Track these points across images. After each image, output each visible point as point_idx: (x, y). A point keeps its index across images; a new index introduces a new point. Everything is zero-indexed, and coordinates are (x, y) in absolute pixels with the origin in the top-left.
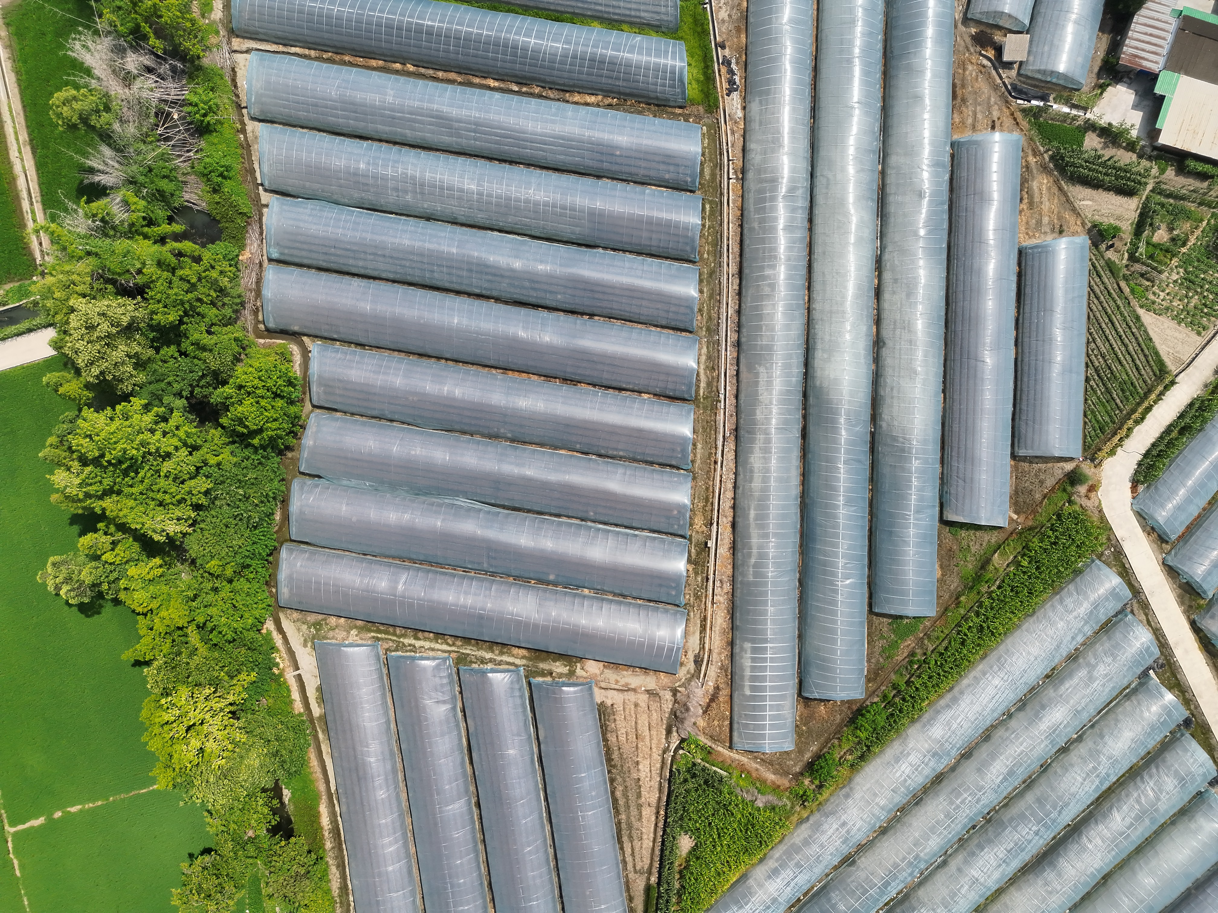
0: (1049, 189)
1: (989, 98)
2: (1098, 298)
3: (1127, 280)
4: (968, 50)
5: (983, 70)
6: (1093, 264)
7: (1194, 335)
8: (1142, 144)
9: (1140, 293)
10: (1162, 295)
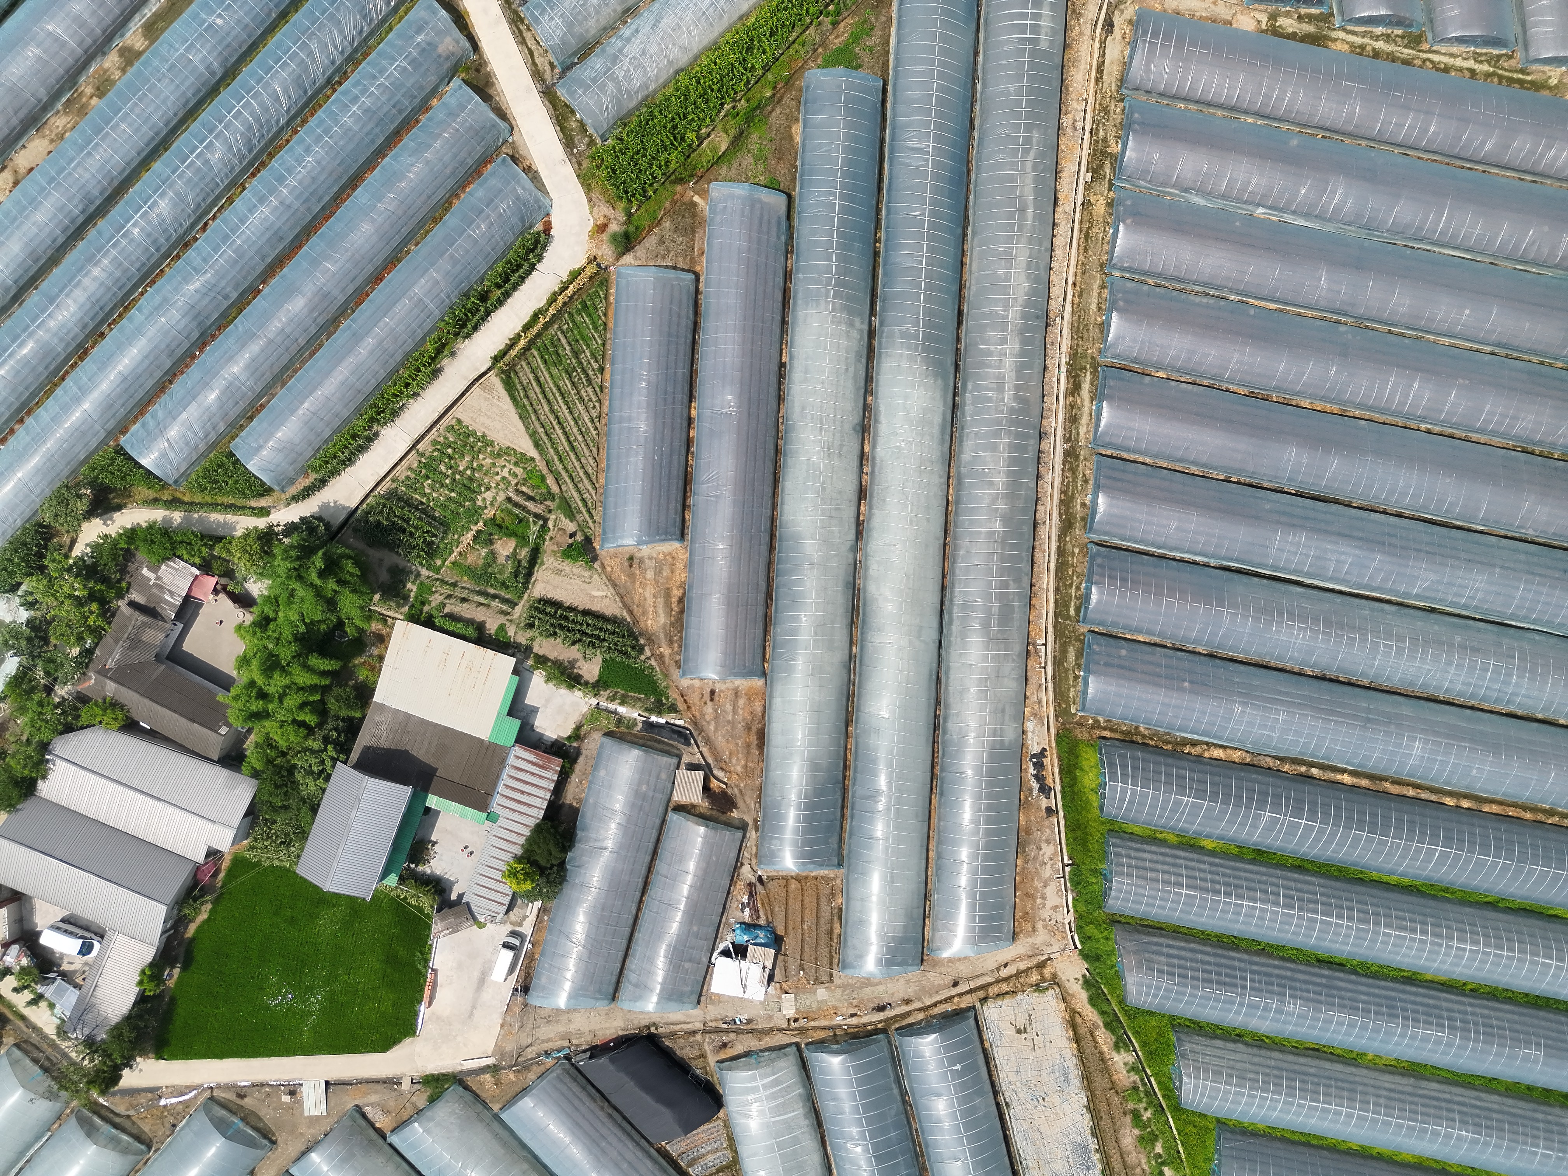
0: (645, 613)
1: (716, 729)
2: (586, 473)
3: (549, 492)
4: (740, 791)
5: (723, 765)
6: (591, 516)
7: (466, 420)
8: (530, 662)
9: (534, 476)
10: (505, 473)
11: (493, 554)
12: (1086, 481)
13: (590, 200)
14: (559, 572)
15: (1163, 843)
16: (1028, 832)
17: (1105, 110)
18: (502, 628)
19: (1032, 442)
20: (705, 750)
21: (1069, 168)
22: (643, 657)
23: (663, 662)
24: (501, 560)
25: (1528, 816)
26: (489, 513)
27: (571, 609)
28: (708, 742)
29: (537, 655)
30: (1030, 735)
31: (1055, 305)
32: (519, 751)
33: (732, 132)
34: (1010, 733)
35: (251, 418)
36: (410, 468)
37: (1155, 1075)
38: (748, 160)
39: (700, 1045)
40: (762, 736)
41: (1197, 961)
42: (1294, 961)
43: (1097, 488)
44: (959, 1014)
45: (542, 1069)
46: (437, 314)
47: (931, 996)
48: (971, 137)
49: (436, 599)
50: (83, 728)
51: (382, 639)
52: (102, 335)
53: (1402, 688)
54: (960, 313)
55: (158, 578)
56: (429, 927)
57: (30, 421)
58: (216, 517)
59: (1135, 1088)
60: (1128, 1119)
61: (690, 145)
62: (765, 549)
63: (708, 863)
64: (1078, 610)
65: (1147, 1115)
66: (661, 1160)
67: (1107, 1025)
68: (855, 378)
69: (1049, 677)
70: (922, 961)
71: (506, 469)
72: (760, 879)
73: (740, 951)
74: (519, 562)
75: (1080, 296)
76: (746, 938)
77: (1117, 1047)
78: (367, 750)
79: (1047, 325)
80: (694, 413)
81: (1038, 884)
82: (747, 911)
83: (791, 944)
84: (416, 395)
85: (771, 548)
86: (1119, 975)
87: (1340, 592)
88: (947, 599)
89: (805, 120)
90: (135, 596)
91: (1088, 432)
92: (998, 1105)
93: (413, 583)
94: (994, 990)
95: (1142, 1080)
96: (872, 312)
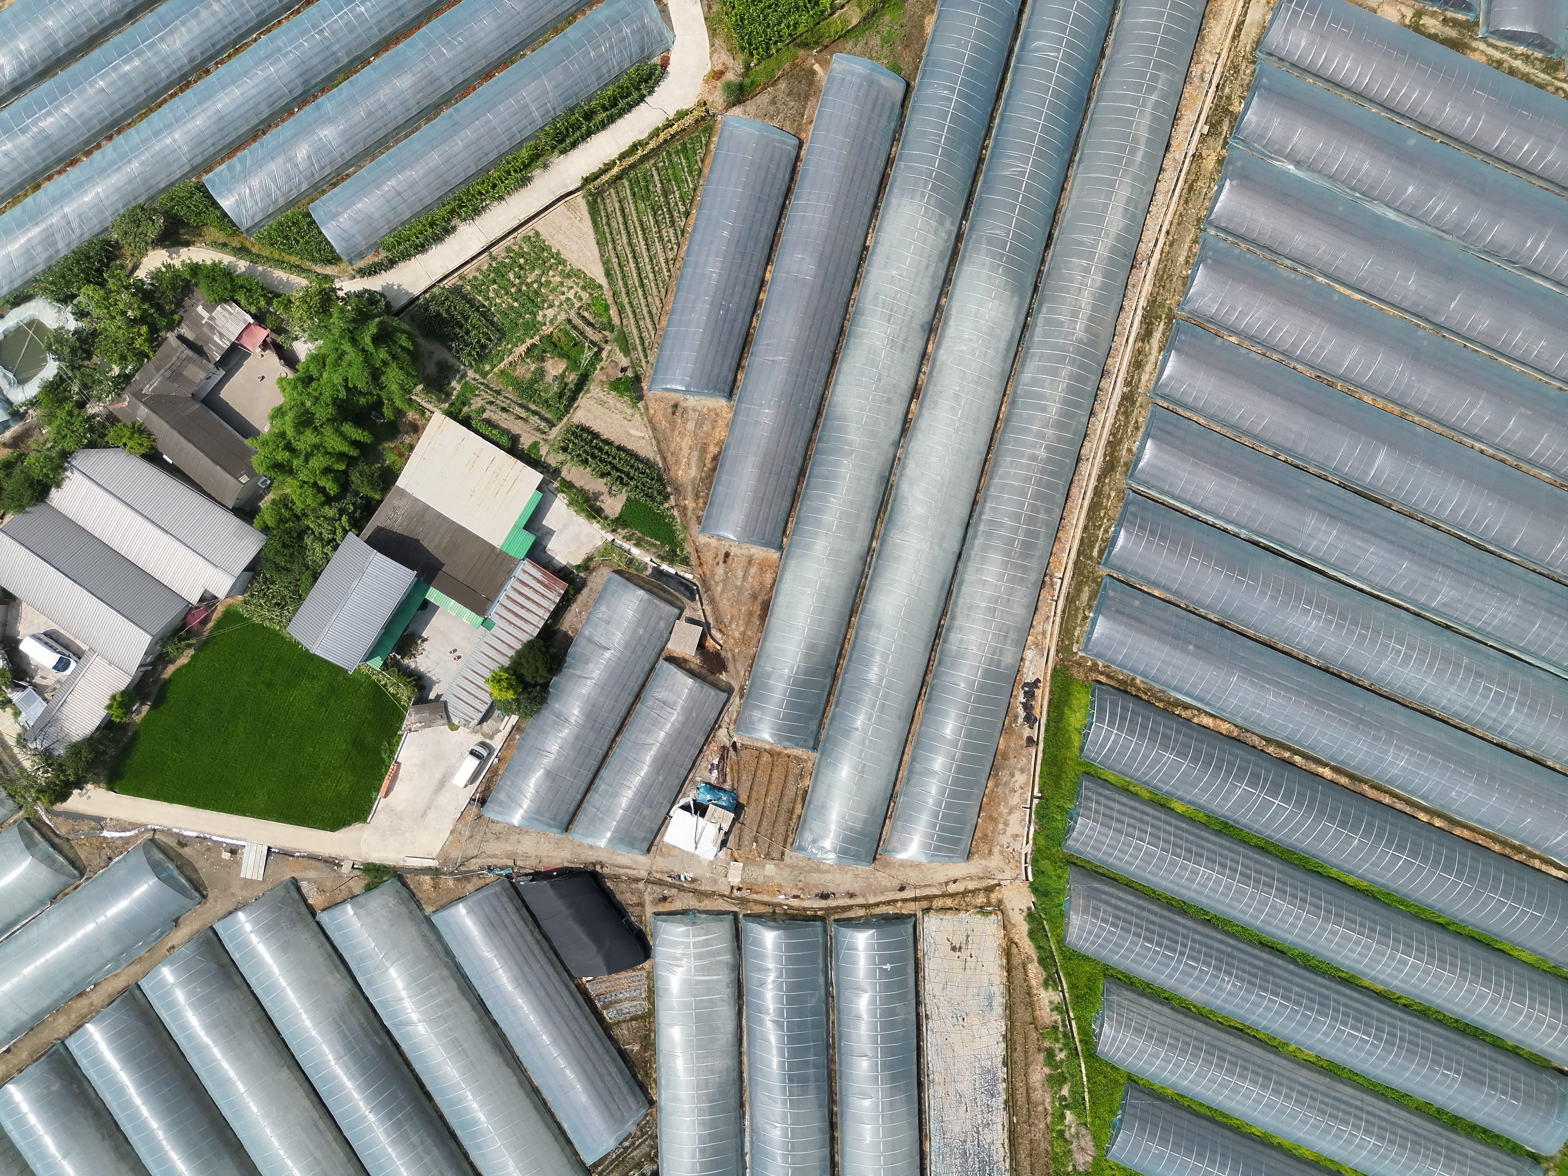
0: (677, 463)
1: (723, 591)
2: (650, 312)
3: (610, 323)
4: (734, 656)
5: (722, 627)
6: (646, 356)
7: (544, 235)
8: (556, 484)
9: (598, 304)
10: (571, 295)
11: (541, 373)
12: (1137, 428)
13: (712, 45)
14: (602, 403)
15: (1135, 796)
16: (1005, 757)
17: (1236, 68)
18: (535, 445)
19: (1094, 378)
20: (708, 609)
21: (1188, 117)
22: (666, 505)
23: (685, 515)
24: (549, 379)
25: (1497, 848)
26: (547, 330)
27: (607, 442)
28: (712, 601)
29: (563, 479)
30: (1027, 663)
31: (1144, 248)
32: (527, 565)
33: (867, 8)
34: (1008, 659)
35: (335, 185)
36: (479, 269)
37: (1078, 1018)
38: (876, 41)
39: (641, 893)
40: (766, 608)
41: (1142, 919)
42: (1237, 938)
43: (1147, 436)
44: (899, 918)
45: (482, 882)
46: (539, 122)
47: (875, 894)
48: (1099, 65)
49: (477, 403)
50: (107, 446)
51: (416, 429)
52: (208, 72)
53: (1400, 696)
54: (1050, 236)
55: (212, 318)
56: (402, 719)
57: (119, 139)
58: (280, 274)
59: (1055, 1028)
60: (1041, 1056)
61: (823, 12)
62: (808, 425)
63: (687, 719)
64: (1101, 552)
65: (1061, 1056)
66: (578, 996)
67: (1042, 961)
68: (934, 277)
69: (1059, 611)
70: (875, 859)
71: (573, 291)
72: (734, 745)
73: (700, 809)
74: (566, 384)
75: (1171, 245)
76: (708, 797)
77: (1046, 984)
78: (379, 530)
79: (1132, 267)
80: (768, 276)
81: (1004, 810)
82: (715, 773)
83: (750, 814)
84: (501, 198)
85: (815, 426)
86: (1063, 915)
87: (1361, 590)
88: (976, 514)
89: (940, 12)
90: (185, 331)
91: (1149, 380)
92: (918, 1014)
93: (459, 382)
94: (938, 903)
95: (1063, 1021)
96: (965, 216)
